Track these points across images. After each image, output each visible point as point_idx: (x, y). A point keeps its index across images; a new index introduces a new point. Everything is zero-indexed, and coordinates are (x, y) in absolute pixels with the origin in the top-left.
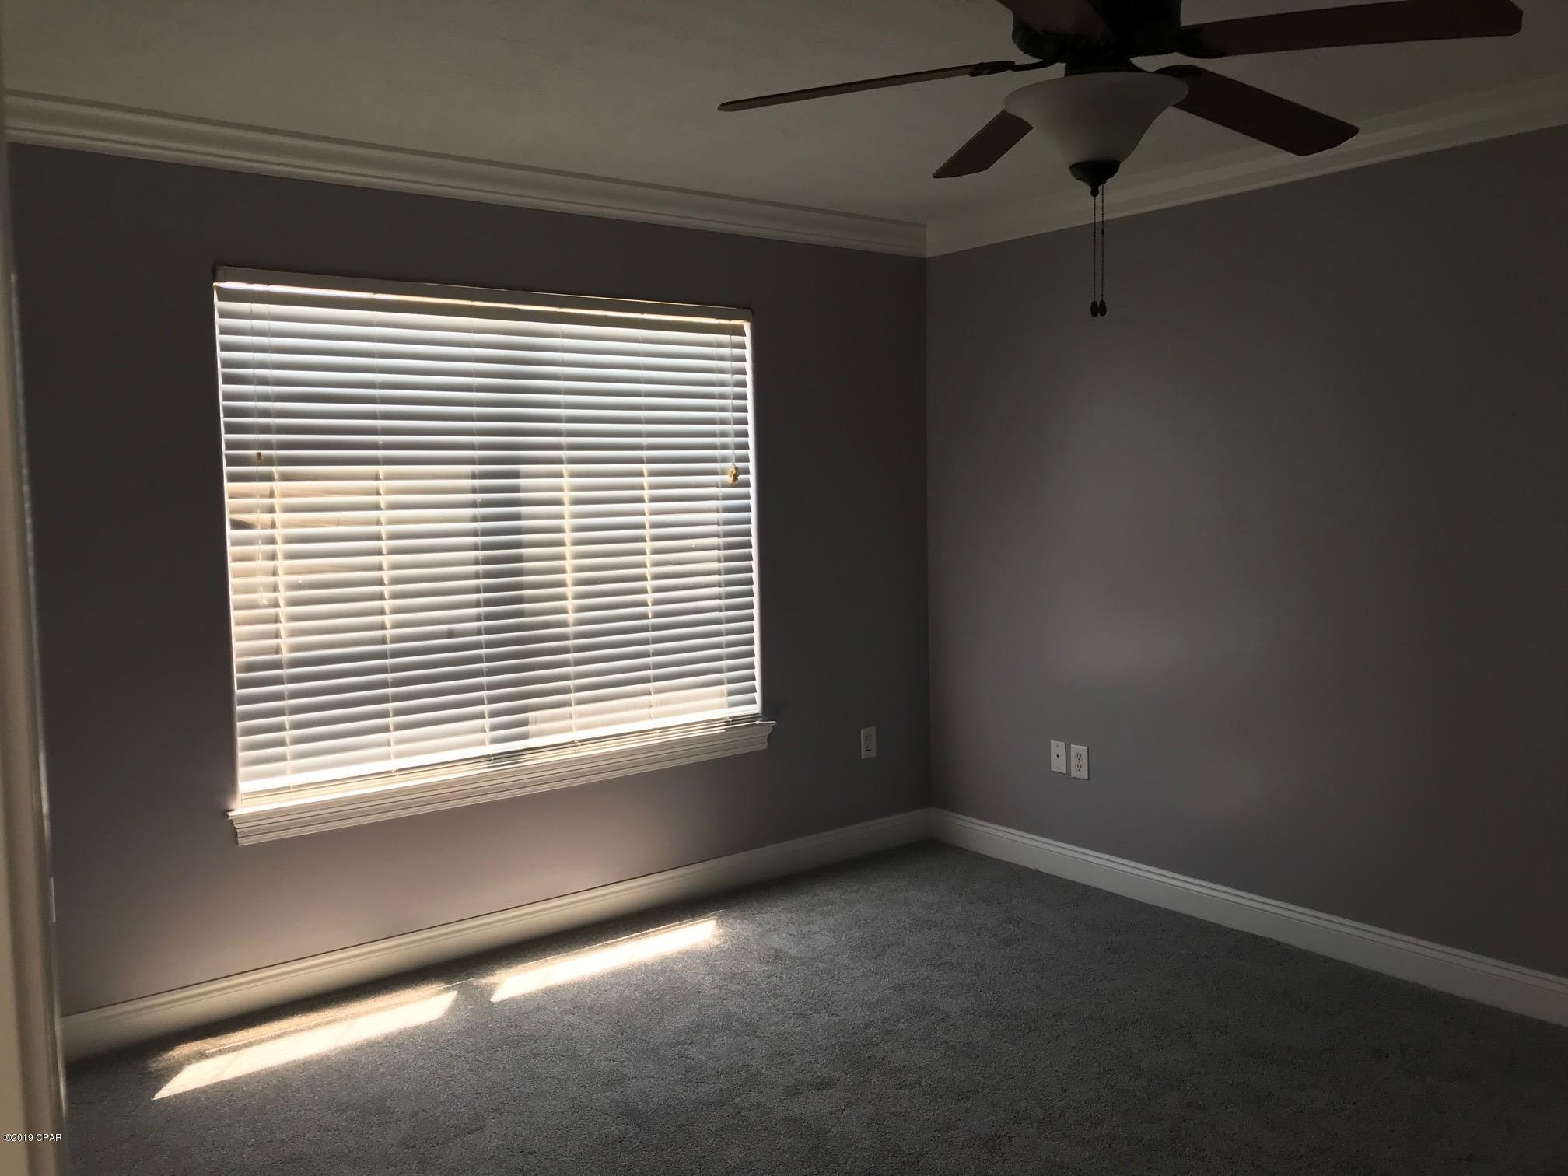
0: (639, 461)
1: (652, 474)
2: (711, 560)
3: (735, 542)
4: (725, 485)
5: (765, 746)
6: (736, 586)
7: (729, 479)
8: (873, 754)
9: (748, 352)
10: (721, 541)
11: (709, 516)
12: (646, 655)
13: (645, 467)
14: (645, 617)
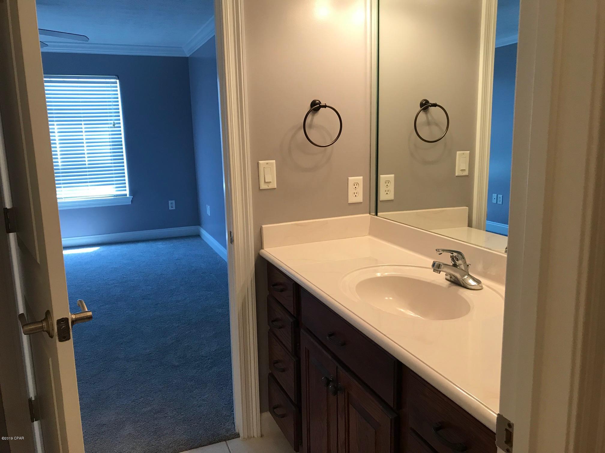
0: (81, 121)
1: (85, 124)
2: (107, 149)
3: (116, 144)
4: (111, 127)
5: (130, 203)
6: (117, 157)
7: (112, 125)
8: (174, 208)
9: (118, 89)
10: (111, 144)
11: (106, 136)
12: (86, 175)
13: (83, 123)
14: (85, 165)
